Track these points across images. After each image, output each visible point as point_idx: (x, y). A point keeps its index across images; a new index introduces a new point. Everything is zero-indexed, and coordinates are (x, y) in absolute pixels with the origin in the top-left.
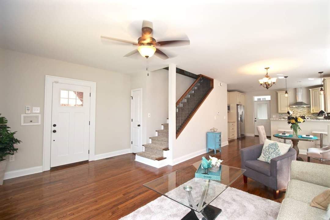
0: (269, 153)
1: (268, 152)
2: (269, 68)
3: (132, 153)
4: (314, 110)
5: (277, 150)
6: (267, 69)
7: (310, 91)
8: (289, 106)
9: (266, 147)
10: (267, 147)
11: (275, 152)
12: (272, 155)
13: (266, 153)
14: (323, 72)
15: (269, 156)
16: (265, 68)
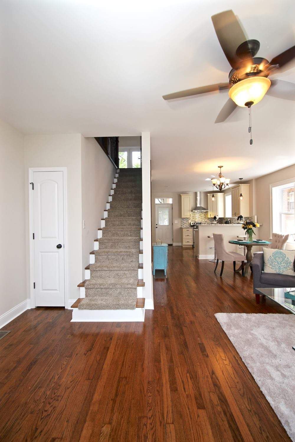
0: (278, 264)
1: (276, 262)
2: (223, 167)
3: (34, 307)
4: (211, 215)
5: (285, 258)
6: (220, 168)
7: (208, 195)
8: (192, 211)
9: (270, 257)
10: (272, 257)
11: (284, 261)
12: (282, 264)
13: (274, 263)
14: (242, 179)
15: (279, 266)
16: (219, 167)
